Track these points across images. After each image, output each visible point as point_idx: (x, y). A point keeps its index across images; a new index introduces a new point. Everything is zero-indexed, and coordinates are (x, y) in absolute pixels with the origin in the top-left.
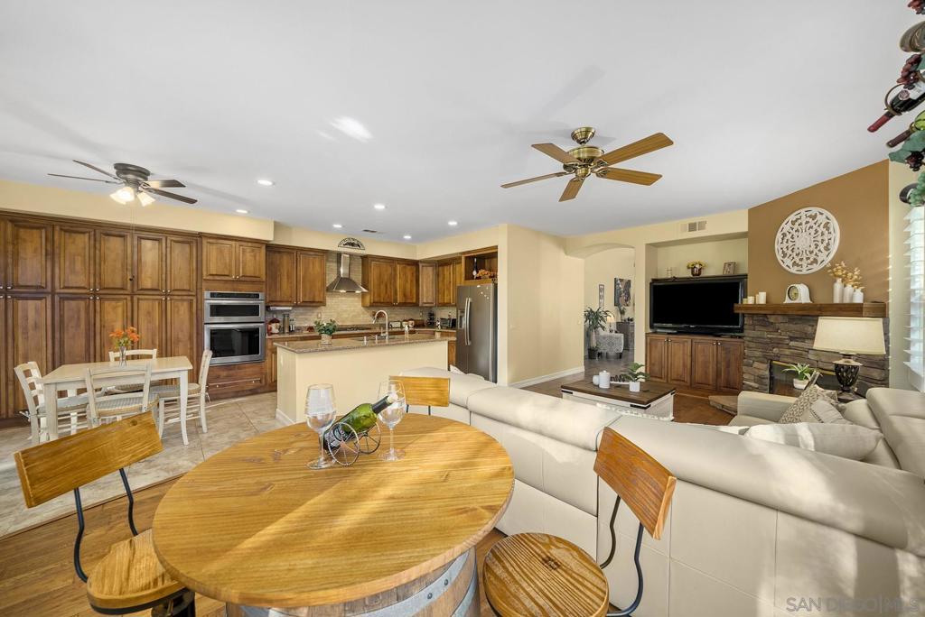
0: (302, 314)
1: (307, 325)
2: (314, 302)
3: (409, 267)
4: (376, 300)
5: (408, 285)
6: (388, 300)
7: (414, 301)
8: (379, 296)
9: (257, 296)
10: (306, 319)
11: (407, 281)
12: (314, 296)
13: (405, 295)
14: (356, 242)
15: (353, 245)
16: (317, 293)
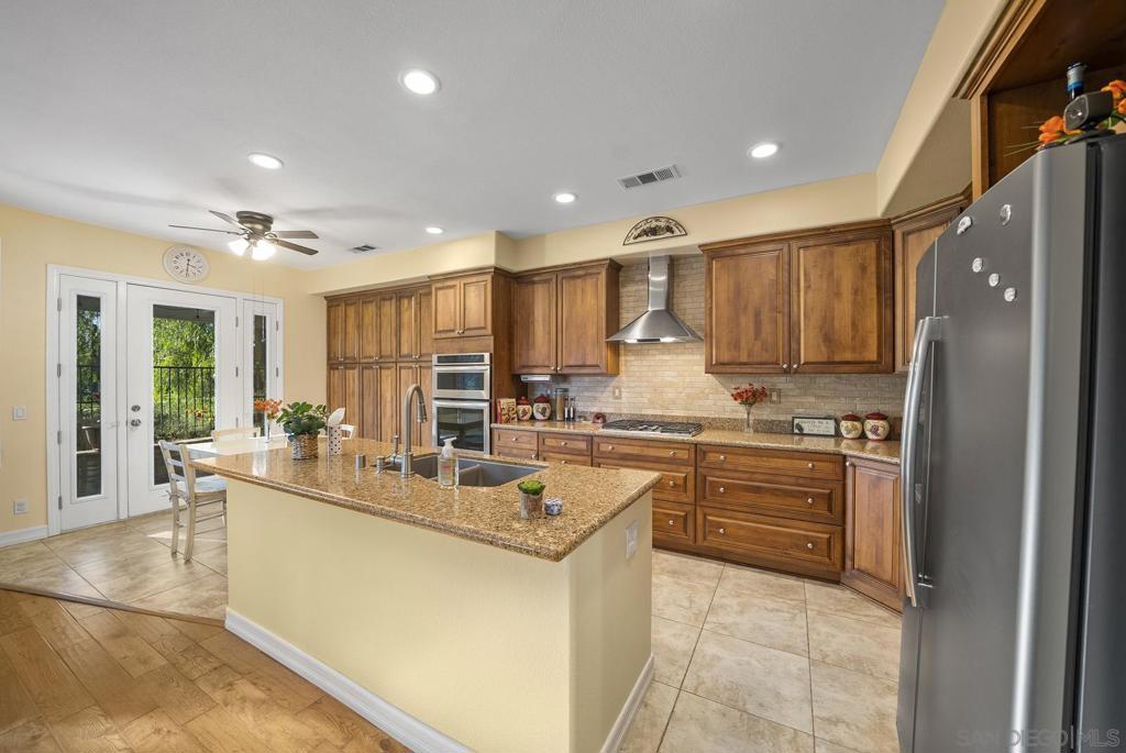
0: (587, 389)
1: (595, 410)
2: (584, 366)
3: (843, 252)
4: (726, 357)
5: (844, 309)
6: (765, 357)
7: (872, 355)
8: (735, 345)
9: (481, 359)
10: (595, 398)
11: (838, 295)
12: (584, 354)
13: (828, 338)
14: (662, 224)
15: (654, 231)
16: (589, 348)
